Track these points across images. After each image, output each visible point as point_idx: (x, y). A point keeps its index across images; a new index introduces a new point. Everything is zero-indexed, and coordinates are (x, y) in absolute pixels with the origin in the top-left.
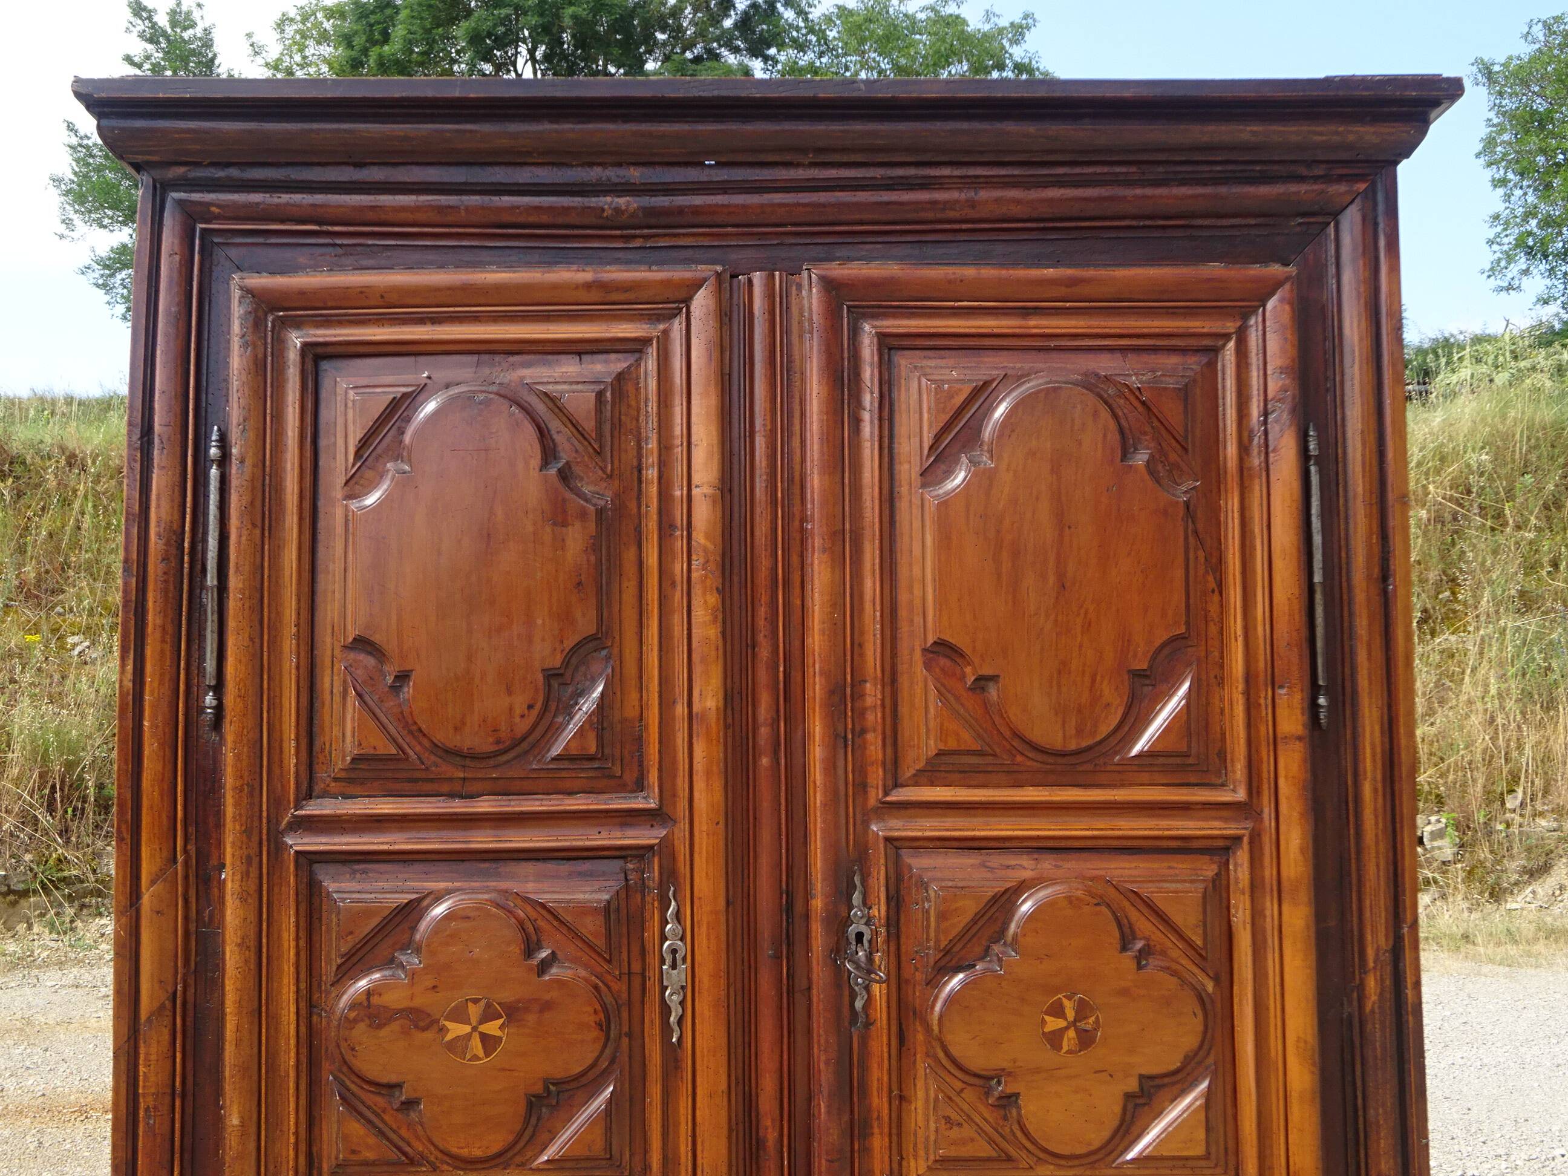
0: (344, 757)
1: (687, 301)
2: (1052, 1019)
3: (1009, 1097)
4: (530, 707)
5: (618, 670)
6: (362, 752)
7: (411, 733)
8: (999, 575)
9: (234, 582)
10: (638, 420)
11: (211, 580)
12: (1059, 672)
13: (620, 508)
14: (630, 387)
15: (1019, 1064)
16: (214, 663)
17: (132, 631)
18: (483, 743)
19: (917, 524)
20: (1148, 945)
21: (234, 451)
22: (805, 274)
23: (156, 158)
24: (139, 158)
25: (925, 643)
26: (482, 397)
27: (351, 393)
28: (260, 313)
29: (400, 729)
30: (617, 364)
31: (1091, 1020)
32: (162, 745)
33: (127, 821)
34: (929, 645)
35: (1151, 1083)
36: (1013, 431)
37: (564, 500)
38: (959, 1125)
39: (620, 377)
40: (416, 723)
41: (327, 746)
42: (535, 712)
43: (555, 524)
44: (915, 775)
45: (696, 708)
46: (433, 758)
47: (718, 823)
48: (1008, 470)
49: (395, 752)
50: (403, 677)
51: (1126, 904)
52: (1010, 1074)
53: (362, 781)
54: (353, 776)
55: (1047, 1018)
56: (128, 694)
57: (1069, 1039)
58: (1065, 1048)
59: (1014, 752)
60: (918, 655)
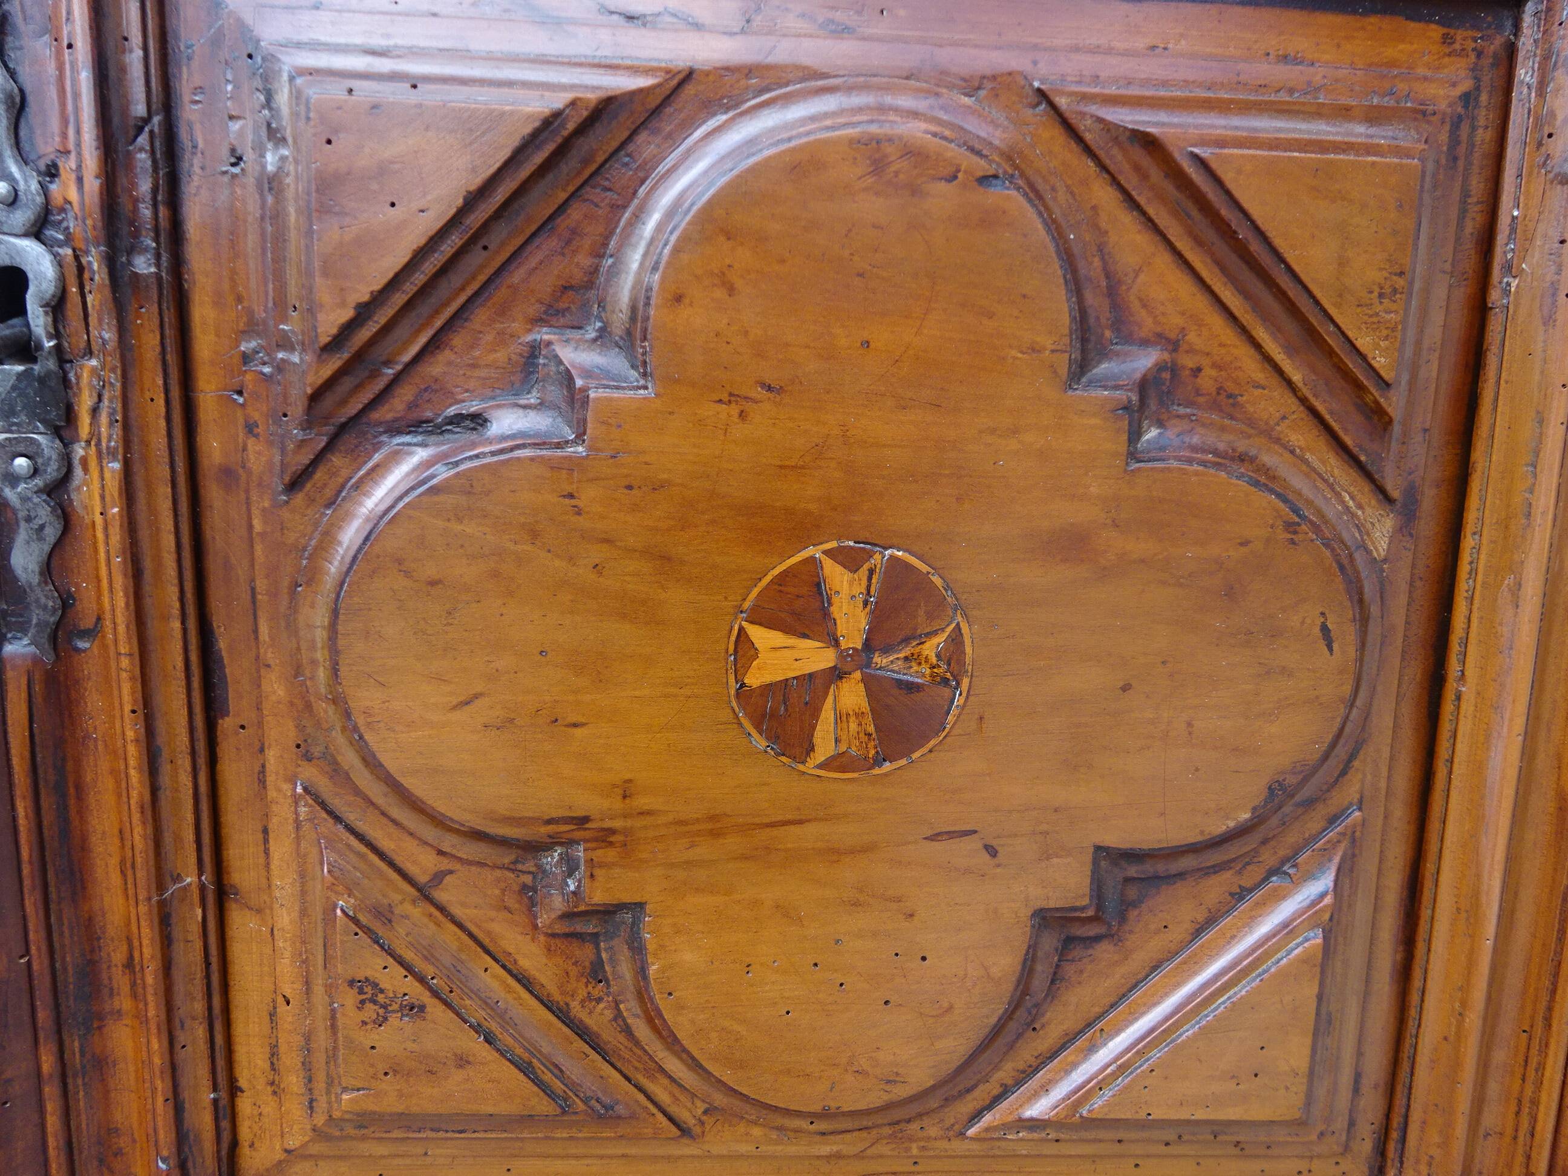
2: (777, 638)
3: (608, 912)
15: (642, 802)
20: (1174, 369)
31: (930, 648)
35: (1133, 871)
38: (415, 1010)
51: (1104, 195)
52: (605, 837)
55: (758, 635)
57: (840, 718)
58: (824, 748)
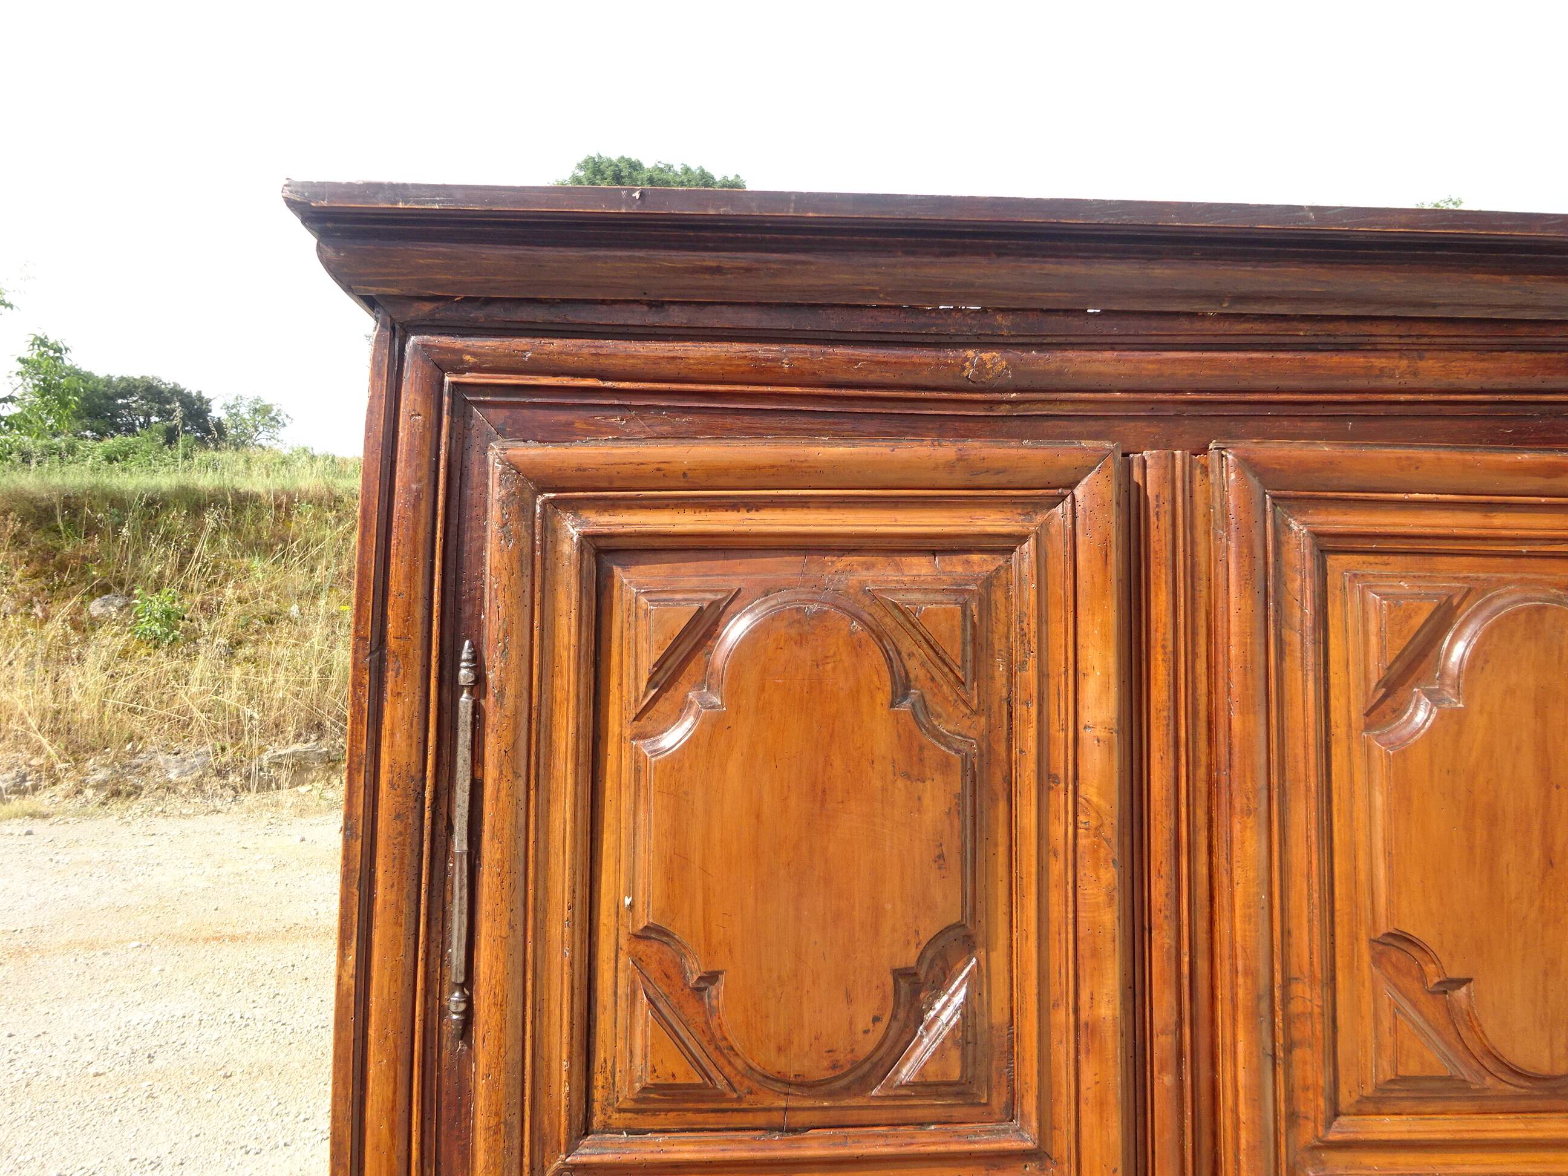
0: (631, 1082)
1: (1072, 486)
4: (876, 1019)
5: (983, 964)
6: (657, 1081)
7: (717, 1048)
8: (1471, 848)
9: (490, 851)
10: (1008, 638)
11: (460, 843)
12: (1546, 974)
13: (987, 753)
14: (998, 595)
16: (463, 953)
17: (356, 910)
18: (815, 1067)
19: (1360, 778)
21: (491, 676)
22: (1213, 455)
23: (394, 291)
24: (373, 291)
25: (1375, 931)
26: (814, 607)
27: (643, 599)
28: (527, 495)
29: (705, 1044)
30: (982, 564)
32: (393, 1062)
33: (345, 1166)
34: (1379, 935)
36: (1486, 661)
37: (921, 748)
39: (989, 582)
40: (726, 1039)
41: (609, 1064)
42: (882, 1026)
43: (907, 776)
44: (1358, 1102)
45: (1083, 1016)
46: (746, 1082)
47: (1115, 1171)
48: (1481, 712)
49: (701, 1081)
50: (712, 977)
53: (655, 1112)
54: (643, 1106)
56: (349, 995)
59: (1483, 1072)
60: (1364, 947)
